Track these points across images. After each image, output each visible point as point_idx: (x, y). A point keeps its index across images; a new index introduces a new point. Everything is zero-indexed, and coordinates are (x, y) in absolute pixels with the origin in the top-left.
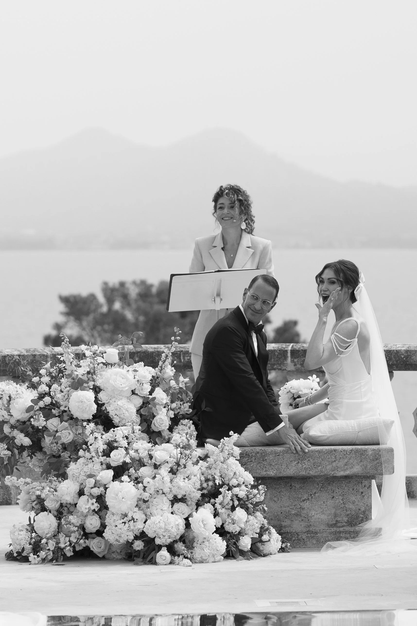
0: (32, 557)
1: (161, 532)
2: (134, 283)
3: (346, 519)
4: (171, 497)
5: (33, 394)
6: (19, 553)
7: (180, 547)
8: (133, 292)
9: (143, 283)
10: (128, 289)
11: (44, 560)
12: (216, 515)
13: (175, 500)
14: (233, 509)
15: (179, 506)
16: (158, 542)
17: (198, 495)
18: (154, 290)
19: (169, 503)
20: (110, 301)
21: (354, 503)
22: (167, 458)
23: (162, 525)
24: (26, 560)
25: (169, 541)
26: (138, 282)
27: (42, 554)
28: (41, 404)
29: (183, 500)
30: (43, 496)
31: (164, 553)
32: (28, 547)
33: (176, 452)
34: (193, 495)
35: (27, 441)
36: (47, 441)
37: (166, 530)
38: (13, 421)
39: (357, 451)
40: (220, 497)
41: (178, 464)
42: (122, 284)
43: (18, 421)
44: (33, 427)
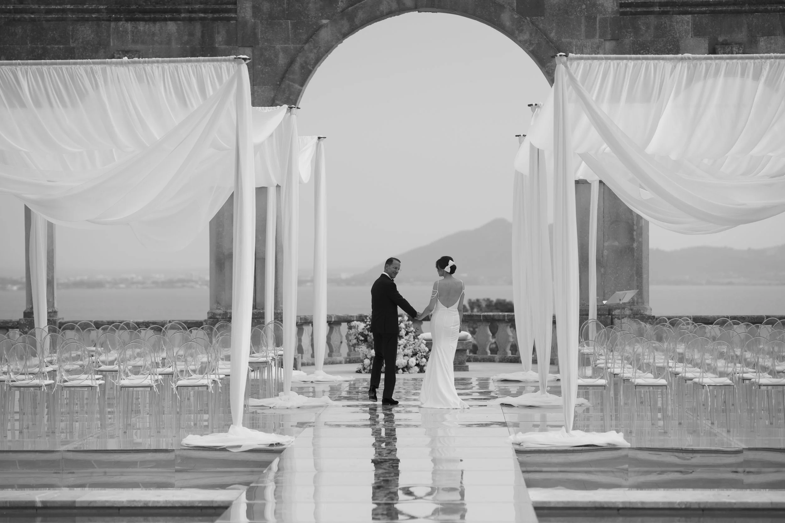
0: (363, 372)
1: (400, 364)
2: (484, 300)
3: (458, 363)
4: (403, 354)
5: (365, 325)
6: (359, 371)
7: (406, 370)
8: (484, 304)
9: (488, 300)
10: (481, 302)
11: (366, 373)
12: (417, 360)
13: (405, 355)
14: (422, 358)
15: (406, 357)
16: (399, 367)
17: (411, 354)
18: (493, 303)
19: (403, 356)
20: (472, 308)
21: (460, 358)
22: (403, 343)
23: (400, 362)
24: (361, 372)
25: (402, 367)
26: (486, 299)
27: (366, 371)
28: (367, 327)
29: (407, 355)
30: (366, 354)
31: (401, 371)
32: (362, 369)
33: (405, 341)
34: (410, 354)
35: (363, 339)
36: (368, 338)
37: (401, 364)
38: (359, 332)
39: (461, 342)
40: (418, 355)
41: (406, 345)
42: (478, 300)
43: (360, 332)
44: (364, 334)
